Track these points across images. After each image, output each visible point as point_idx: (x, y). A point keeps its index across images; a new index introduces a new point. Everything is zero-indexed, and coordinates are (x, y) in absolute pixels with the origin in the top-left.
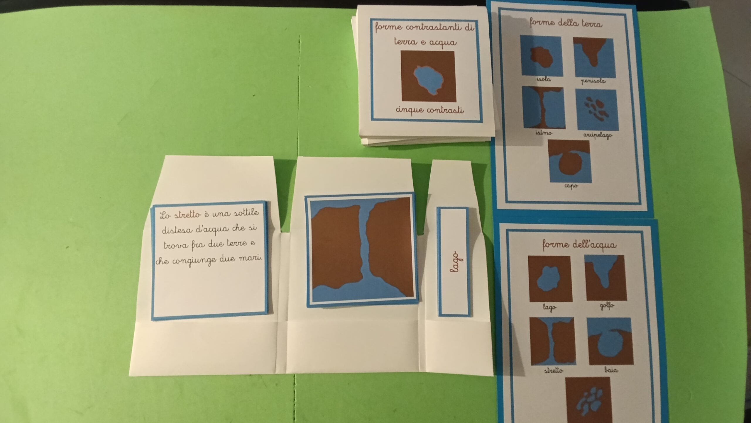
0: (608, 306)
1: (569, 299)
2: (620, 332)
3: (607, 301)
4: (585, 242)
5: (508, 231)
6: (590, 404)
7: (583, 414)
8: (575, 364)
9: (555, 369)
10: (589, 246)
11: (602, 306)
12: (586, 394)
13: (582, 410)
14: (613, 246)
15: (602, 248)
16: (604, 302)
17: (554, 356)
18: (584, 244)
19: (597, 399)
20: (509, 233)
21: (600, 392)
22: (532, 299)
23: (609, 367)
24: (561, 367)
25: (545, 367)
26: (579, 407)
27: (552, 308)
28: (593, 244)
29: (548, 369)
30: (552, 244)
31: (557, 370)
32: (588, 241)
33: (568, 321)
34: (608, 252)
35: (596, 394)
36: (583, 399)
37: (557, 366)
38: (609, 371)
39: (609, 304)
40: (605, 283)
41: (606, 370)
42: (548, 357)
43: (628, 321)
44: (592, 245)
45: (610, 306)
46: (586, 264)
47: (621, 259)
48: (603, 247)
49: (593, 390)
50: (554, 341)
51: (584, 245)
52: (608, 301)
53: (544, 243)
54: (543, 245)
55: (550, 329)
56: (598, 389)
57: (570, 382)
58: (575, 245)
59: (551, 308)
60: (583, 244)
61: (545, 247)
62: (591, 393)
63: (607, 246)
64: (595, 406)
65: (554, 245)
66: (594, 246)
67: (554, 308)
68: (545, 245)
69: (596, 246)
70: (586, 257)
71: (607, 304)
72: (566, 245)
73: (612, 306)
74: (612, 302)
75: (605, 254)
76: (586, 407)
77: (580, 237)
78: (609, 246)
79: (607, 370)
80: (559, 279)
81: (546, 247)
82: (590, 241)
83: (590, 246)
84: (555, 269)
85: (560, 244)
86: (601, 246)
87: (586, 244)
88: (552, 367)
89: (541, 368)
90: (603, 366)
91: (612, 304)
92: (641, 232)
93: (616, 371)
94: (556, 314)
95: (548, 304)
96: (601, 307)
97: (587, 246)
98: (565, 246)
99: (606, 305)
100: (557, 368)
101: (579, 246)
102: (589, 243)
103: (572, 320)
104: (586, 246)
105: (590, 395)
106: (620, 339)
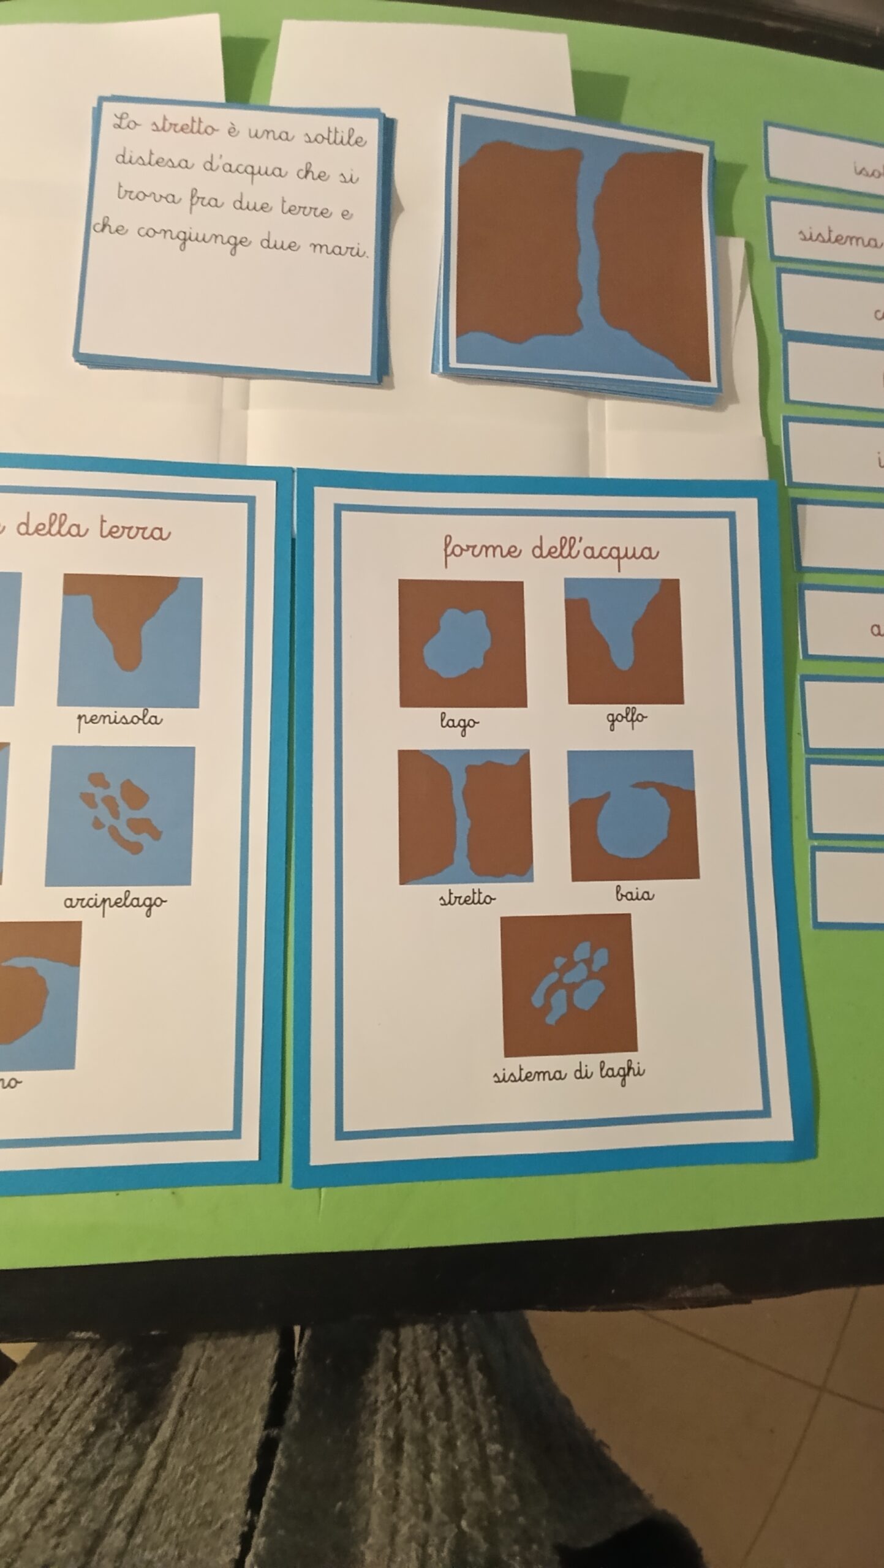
0: (629, 718)
1: (517, 697)
2: (663, 789)
3: (626, 706)
4: (568, 542)
5: (339, 509)
6: (572, 988)
7: (551, 1020)
8: (531, 880)
9: (471, 895)
10: (579, 552)
11: (613, 720)
12: (559, 961)
13: (547, 1008)
14: (648, 554)
15: (617, 560)
16: (620, 709)
17: (470, 856)
18: (566, 547)
19: (591, 975)
20: (344, 514)
21: (602, 958)
22: (408, 699)
23: (627, 886)
24: (488, 888)
25: (442, 890)
26: (538, 1000)
27: (465, 726)
28: (592, 549)
29: (451, 894)
30: (471, 549)
31: (476, 896)
32: (578, 540)
33: (512, 761)
34: (633, 570)
35: (588, 962)
36: (553, 977)
37: (476, 886)
38: (629, 896)
39: (633, 714)
40: (623, 657)
41: (620, 896)
42: (450, 861)
43: (685, 758)
44: (589, 553)
45: (635, 718)
46: (568, 602)
47: (670, 589)
48: (618, 557)
49: (582, 951)
50: (469, 815)
51: (565, 552)
52: (631, 706)
53: (447, 546)
54: (446, 550)
55: (459, 782)
56: (593, 950)
57: (511, 927)
58: (540, 552)
59: (462, 723)
60: (562, 548)
61: (450, 555)
62: (576, 959)
63: (630, 554)
64: (588, 996)
65: (476, 552)
66: (592, 554)
67: (471, 723)
68: (450, 549)
69: (600, 554)
70: (569, 583)
71: (627, 714)
72: (512, 552)
73: (640, 718)
74: (641, 708)
75: (625, 574)
76: (559, 1001)
77: (553, 530)
78: (638, 555)
79: (622, 895)
80: (487, 644)
81: (453, 555)
82: (581, 539)
83: (582, 553)
84: (479, 616)
85: (494, 549)
86: (615, 553)
87: (571, 548)
88: (463, 890)
89: (430, 892)
90: (612, 885)
91: (640, 714)
92: (731, 516)
93: (647, 897)
94: (474, 741)
95: (456, 713)
96: (609, 721)
97: (574, 553)
98: (509, 553)
99: (624, 715)
100: (476, 891)
101: (550, 553)
102: (579, 547)
103: (525, 757)
104: (570, 554)
105: (570, 965)
106: (660, 809)
